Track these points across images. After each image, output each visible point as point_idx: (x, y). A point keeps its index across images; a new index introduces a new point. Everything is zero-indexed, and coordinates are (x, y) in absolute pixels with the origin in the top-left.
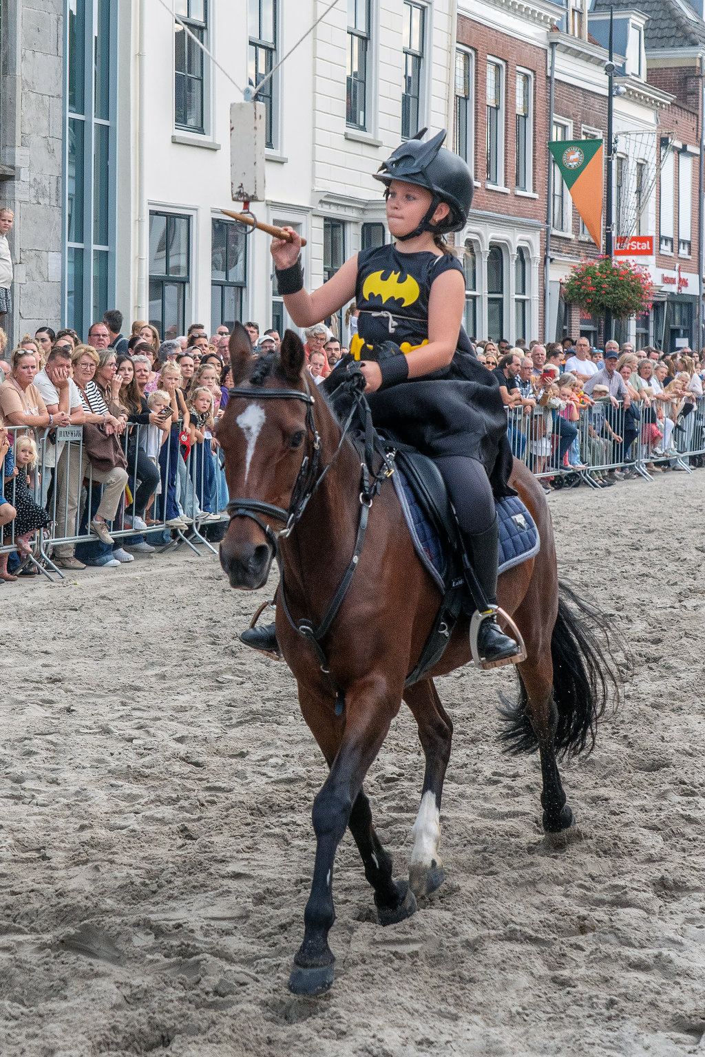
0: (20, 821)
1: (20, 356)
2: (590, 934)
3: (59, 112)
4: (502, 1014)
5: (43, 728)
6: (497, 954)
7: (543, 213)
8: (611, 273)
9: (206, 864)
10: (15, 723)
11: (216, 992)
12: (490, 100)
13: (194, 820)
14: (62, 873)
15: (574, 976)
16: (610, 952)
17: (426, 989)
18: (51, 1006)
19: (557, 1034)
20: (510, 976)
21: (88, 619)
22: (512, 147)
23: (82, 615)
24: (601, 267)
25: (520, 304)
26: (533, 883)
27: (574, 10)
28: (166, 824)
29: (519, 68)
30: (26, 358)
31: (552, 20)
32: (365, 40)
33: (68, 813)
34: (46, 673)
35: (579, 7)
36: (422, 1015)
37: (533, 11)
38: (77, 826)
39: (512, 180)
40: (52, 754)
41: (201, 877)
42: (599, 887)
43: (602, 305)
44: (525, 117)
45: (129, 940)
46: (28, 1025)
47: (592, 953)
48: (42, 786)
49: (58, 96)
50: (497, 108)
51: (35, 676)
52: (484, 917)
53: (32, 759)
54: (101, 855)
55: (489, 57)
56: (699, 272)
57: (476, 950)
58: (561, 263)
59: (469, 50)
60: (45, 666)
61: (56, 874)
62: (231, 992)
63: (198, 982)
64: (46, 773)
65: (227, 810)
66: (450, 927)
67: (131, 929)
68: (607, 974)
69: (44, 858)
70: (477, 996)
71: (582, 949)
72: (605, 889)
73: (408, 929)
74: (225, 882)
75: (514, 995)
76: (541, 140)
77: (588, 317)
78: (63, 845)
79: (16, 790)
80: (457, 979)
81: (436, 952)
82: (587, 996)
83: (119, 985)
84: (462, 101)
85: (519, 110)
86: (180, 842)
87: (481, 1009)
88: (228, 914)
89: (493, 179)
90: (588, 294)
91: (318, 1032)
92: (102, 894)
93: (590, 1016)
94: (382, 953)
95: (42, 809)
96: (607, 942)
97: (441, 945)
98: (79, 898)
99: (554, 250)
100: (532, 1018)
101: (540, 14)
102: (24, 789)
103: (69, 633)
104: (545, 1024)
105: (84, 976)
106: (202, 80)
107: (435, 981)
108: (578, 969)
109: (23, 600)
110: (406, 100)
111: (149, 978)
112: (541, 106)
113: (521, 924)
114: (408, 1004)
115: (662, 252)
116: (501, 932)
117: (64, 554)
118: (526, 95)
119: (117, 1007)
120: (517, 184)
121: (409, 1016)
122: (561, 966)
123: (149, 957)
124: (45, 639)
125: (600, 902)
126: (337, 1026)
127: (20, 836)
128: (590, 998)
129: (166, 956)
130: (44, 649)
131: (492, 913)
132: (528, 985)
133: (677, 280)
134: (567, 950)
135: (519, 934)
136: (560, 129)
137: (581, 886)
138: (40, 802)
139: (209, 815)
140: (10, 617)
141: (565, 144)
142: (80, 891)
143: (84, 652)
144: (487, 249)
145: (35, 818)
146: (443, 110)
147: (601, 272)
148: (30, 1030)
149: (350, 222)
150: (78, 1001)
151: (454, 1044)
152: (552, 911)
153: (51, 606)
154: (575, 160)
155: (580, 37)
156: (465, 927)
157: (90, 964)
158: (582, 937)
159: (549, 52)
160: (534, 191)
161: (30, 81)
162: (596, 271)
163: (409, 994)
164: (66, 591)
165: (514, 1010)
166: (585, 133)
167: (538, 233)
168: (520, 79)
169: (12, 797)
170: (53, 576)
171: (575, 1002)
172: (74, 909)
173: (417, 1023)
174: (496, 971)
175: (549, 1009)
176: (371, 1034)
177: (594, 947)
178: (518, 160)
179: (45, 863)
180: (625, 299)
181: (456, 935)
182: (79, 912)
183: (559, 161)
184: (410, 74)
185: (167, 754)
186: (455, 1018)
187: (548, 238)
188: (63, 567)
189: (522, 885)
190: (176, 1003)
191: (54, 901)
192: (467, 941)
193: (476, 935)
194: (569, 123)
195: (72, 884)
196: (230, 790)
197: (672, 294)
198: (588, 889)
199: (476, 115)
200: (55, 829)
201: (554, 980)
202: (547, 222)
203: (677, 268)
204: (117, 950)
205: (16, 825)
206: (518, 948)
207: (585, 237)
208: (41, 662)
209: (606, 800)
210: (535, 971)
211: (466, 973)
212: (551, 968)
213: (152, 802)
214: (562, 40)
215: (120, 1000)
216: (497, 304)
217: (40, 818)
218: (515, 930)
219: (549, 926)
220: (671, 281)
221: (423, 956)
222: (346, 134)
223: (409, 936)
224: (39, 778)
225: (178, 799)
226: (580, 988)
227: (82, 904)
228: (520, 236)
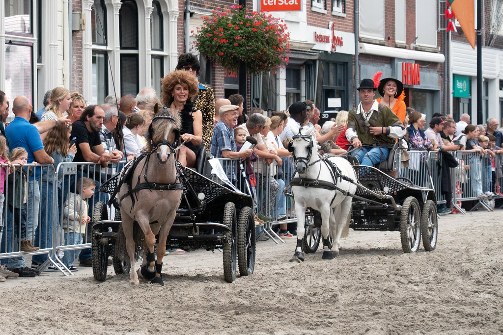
8: (244, 24)
24: (235, 18)
25: (158, 61)
43: (235, 58)
56: (355, 31)
58: (201, 17)
99: (195, 5)
115: (314, 9)
133: (331, 38)
147: (234, 24)
162: (229, 22)
180: (259, 52)
197: (326, 52)
203: (330, 26)
216: (130, 61)
220: (325, 39)
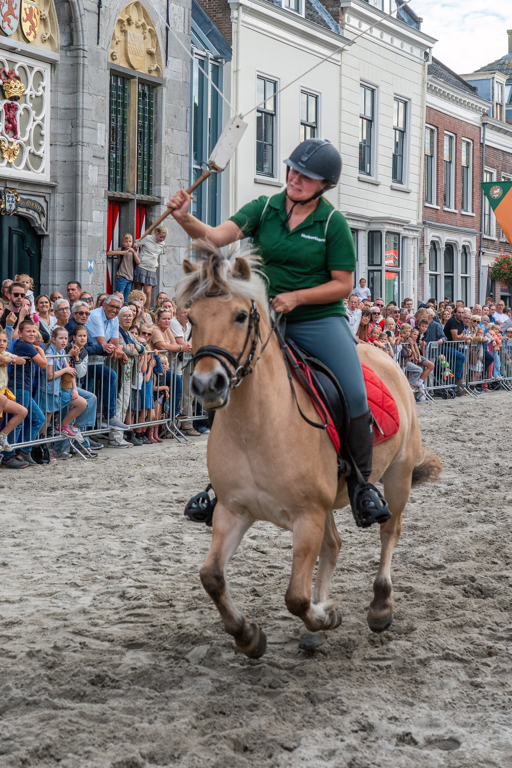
0: (157, 584)
1: (162, 312)
2: (494, 657)
3: (187, 165)
4: (440, 703)
5: (172, 529)
6: (438, 667)
7: (478, 225)
9: (266, 611)
10: (156, 526)
11: (270, 687)
12: (446, 158)
13: (260, 585)
14: (181, 615)
15: (484, 682)
16: (506, 668)
17: (395, 687)
18: (173, 692)
19: (472, 715)
20: (445, 681)
21: (201, 466)
22: (460, 185)
23: (197, 463)
25: (464, 280)
26: (461, 626)
27: (497, 104)
28: (244, 587)
29: (463, 138)
30: (165, 313)
31: (484, 109)
32: (370, 122)
33: (186, 579)
34: (175, 497)
35: (500, 102)
36: (392, 702)
37: (472, 104)
38: (191, 588)
39: (459, 205)
40: (178, 545)
41: (263, 618)
42: (501, 629)
44: (467, 167)
45: (220, 655)
46: (159, 703)
47: (495, 668)
48: (171, 564)
49: (187, 155)
50: (450, 162)
51: (168, 499)
52: (431, 645)
53: (166, 548)
54: (205, 605)
55: (445, 132)
57: (425, 665)
58: (488, 255)
59: (433, 128)
60: (174, 493)
61: (178, 615)
62: (280, 687)
63: (259, 680)
64: (174, 556)
65: (280, 579)
66: (410, 651)
67: (220, 648)
68: (503, 681)
69: (171, 606)
70: (425, 692)
71: (489, 666)
72: (504, 631)
73: (385, 651)
74: (277, 622)
75: (448, 692)
76: (477, 181)
77: (506, 287)
78: (182, 598)
79: (156, 565)
80: (414, 682)
81: (401, 666)
82: (490, 693)
83: (213, 680)
84: (428, 158)
85: (464, 164)
86: (251, 598)
87: (427, 700)
88: (279, 641)
89: (448, 204)
90: (505, 274)
91: (330, 710)
92: (205, 627)
93: (492, 705)
94: (370, 665)
95: (171, 577)
96: (504, 662)
97: (405, 661)
98: (191, 629)
99: (485, 247)
100: (458, 705)
101: (476, 106)
102: (160, 565)
103: (189, 473)
104: (465, 710)
105: (193, 675)
106: (272, 146)
107: (400, 683)
108: (486, 677)
109: (163, 454)
110: (395, 157)
111: (230, 677)
112: (477, 161)
113: (453, 650)
114: (384, 696)
116: (441, 655)
117: (187, 427)
118: (468, 154)
119: (212, 693)
120: (463, 207)
121: (384, 703)
122: (476, 676)
123: (231, 665)
124: (175, 477)
125: (501, 639)
126: (341, 708)
127: (157, 592)
128: (493, 695)
129: (242, 665)
130: (174, 483)
131: (436, 643)
132: (456, 686)
134: (480, 666)
135: (451, 656)
136: (488, 175)
137: (490, 629)
138: (170, 573)
139: (269, 582)
140: (155, 464)
141: (491, 184)
142: (192, 626)
143: (198, 485)
144: (444, 246)
145: (166, 582)
146: (417, 163)
148: (161, 706)
149: (361, 230)
150: (189, 689)
151: (410, 720)
152: (472, 643)
153: (179, 457)
154: (497, 194)
155: (501, 119)
156: (419, 651)
157: (197, 668)
158: (489, 659)
159: (482, 128)
160: (473, 212)
161: (170, 146)
162: (510, 260)
163: (384, 690)
164: (188, 449)
165: (447, 701)
166: (503, 177)
167: (475, 237)
168: (464, 145)
169: (154, 570)
170: (181, 440)
171: (484, 697)
172: (188, 636)
173: (389, 707)
174: (437, 677)
175: (468, 701)
176: (361, 713)
177: (496, 665)
178: (463, 193)
179: (172, 609)
181: (414, 656)
182: (191, 638)
183: (487, 194)
184: (397, 140)
185: (245, 546)
186: (412, 705)
187: (481, 240)
188: (187, 434)
189: (454, 627)
190: (246, 692)
191: (176, 631)
192: (420, 660)
193: (425, 656)
194: (495, 172)
195: (187, 622)
196: (282, 568)
198: (494, 631)
199: (438, 166)
200: (178, 589)
201: (472, 684)
202: (481, 230)
204: (212, 660)
205: (155, 586)
206: (450, 664)
207: (504, 240)
208: (172, 490)
209: (507, 578)
210: (460, 678)
211: (419, 678)
212: (470, 677)
213: (236, 574)
214: (490, 121)
215: (214, 690)
216: (450, 280)
217: (169, 582)
218: (449, 654)
219: (470, 652)
221: (393, 668)
222: (359, 178)
223: (386, 656)
224: (169, 559)
225: (251, 573)
226: (487, 689)
227: (192, 633)
228: (464, 238)
